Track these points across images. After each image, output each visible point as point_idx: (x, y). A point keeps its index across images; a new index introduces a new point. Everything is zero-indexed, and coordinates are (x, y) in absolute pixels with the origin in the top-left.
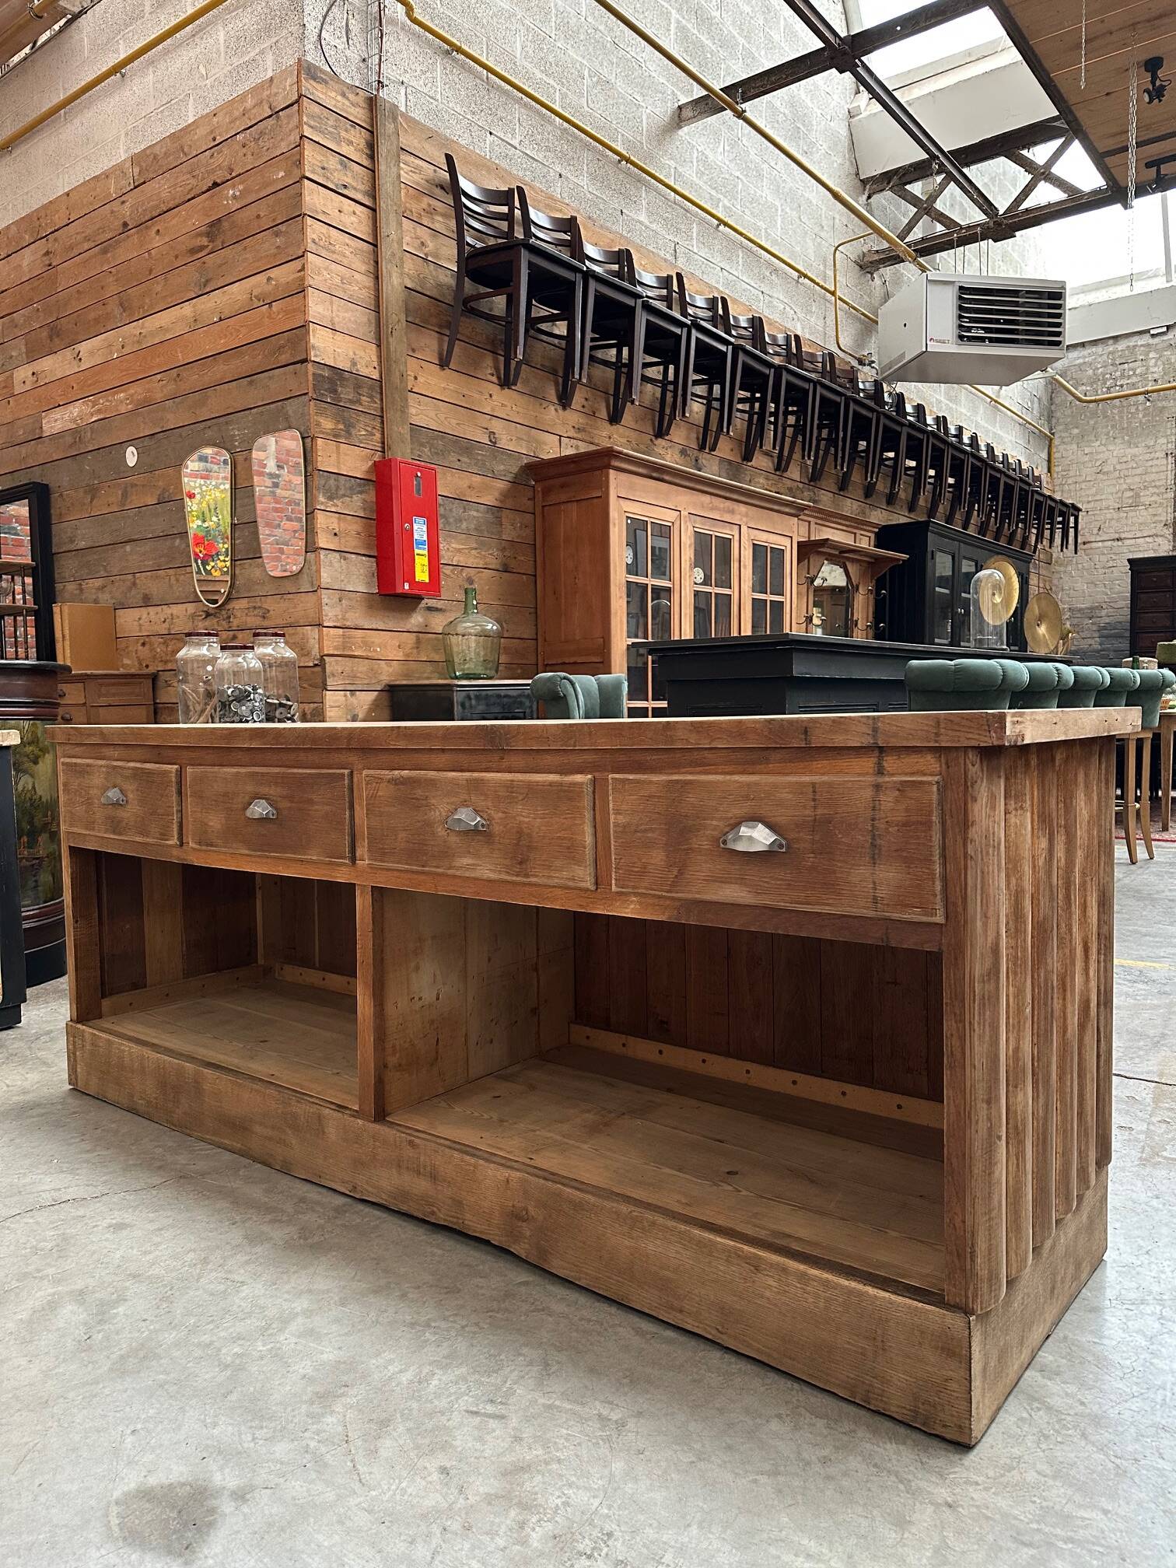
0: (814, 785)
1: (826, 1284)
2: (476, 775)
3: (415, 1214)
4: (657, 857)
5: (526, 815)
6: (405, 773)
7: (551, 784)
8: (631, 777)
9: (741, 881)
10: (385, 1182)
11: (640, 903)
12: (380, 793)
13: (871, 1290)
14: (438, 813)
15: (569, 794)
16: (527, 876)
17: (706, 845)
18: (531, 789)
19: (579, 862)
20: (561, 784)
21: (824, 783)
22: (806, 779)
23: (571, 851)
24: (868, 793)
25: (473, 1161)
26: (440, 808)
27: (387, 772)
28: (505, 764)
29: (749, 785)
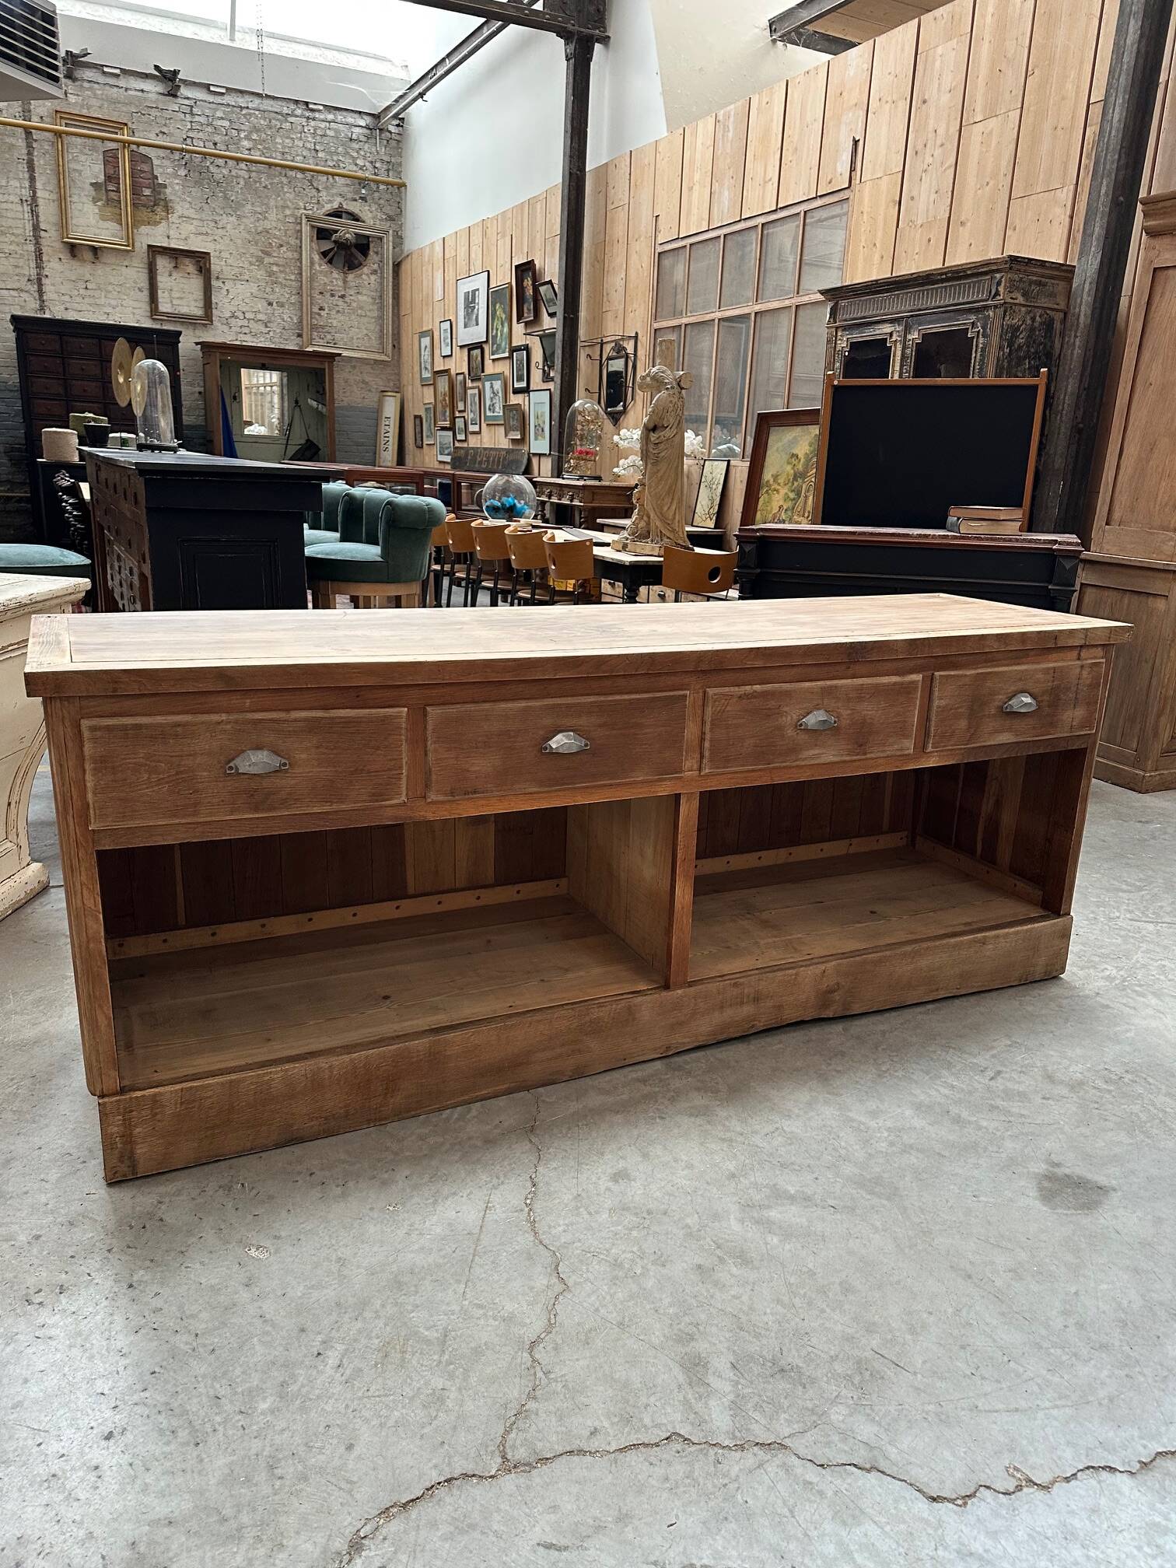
0: (1054, 668)
1: (1017, 933)
2: (829, 683)
3: (734, 1036)
4: (963, 724)
5: (870, 710)
6: (757, 687)
7: (895, 684)
8: (952, 673)
9: (1010, 730)
10: (705, 1027)
11: (939, 756)
12: (728, 708)
13: (1036, 925)
14: (789, 718)
15: (907, 690)
16: (865, 754)
17: (993, 711)
18: (878, 691)
19: (907, 736)
20: (902, 683)
21: (1059, 667)
22: (1051, 665)
23: (902, 732)
24: (1078, 670)
25: (794, 971)
26: (790, 715)
27: (736, 689)
28: (850, 671)
29: (1022, 671)
